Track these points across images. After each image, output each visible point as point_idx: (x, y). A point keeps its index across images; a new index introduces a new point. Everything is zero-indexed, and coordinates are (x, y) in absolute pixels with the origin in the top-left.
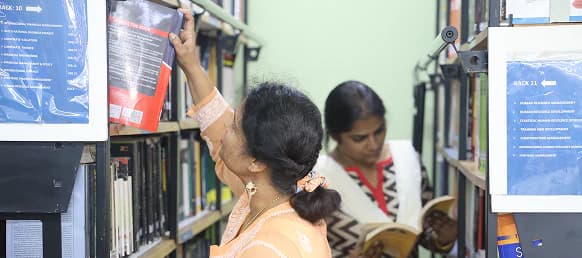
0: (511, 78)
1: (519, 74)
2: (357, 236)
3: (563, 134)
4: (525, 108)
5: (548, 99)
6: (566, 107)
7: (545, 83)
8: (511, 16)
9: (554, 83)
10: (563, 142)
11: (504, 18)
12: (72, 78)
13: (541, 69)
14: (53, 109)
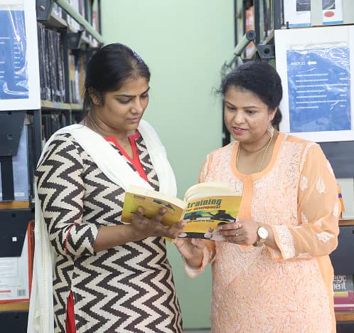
0: (289, 61)
1: (294, 58)
2: (121, 204)
3: (321, 94)
4: (298, 78)
5: (312, 72)
6: (323, 77)
7: (310, 63)
8: (288, 23)
9: (315, 63)
10: (322, 99)
11: (283, 24)
12: (18, 70)
13: (307, 54)
14: (6, 90)
